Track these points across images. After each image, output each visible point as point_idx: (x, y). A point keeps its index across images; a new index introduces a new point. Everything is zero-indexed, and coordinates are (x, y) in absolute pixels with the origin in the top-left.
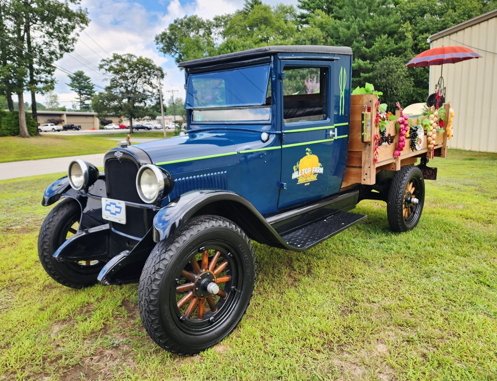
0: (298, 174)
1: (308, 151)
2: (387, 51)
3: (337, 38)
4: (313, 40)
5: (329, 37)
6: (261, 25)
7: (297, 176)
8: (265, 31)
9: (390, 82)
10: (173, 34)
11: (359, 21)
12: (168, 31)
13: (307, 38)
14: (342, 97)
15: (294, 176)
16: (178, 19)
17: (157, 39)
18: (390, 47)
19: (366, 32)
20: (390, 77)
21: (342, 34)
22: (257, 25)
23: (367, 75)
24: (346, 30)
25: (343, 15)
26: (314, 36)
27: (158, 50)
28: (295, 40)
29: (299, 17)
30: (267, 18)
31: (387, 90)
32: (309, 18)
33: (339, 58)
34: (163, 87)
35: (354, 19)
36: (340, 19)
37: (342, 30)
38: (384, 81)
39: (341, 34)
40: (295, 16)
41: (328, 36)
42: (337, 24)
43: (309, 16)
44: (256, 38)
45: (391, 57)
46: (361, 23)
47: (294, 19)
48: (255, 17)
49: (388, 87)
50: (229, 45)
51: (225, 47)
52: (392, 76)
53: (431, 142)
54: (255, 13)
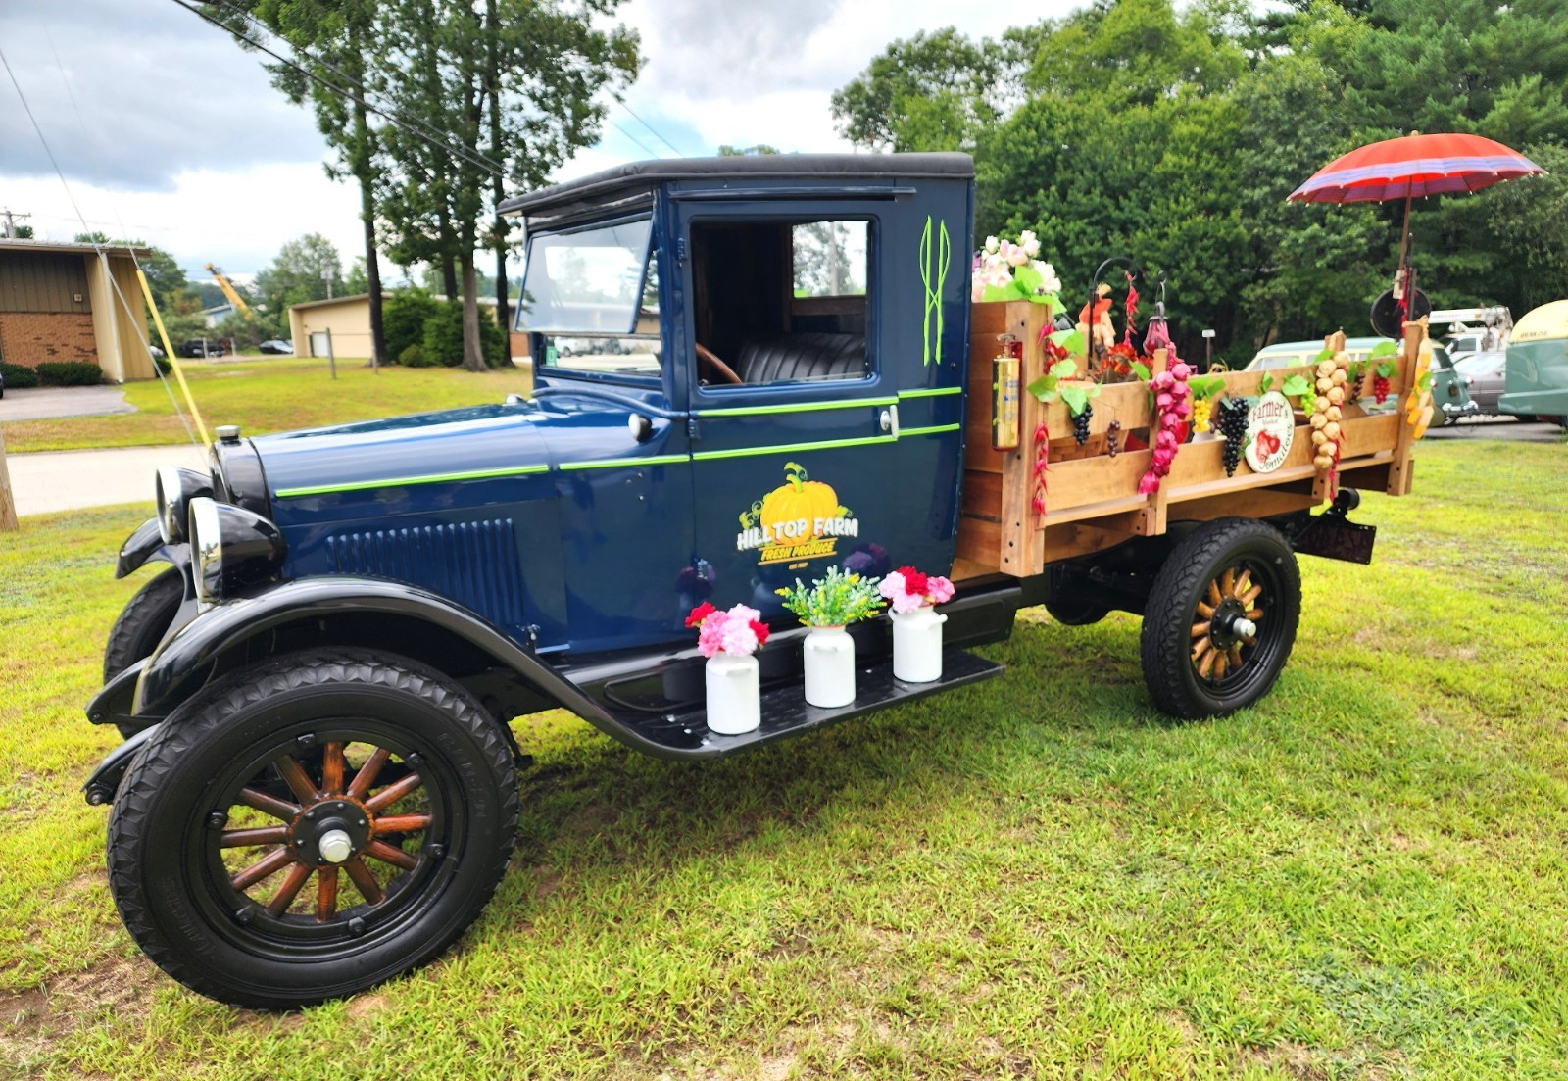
0: (761, 536)
1: (792, 472)
2: (1539, 126)
3: (1374, 88)
4: (1294, 94)
5: (1349, 85)
6: (1137, 54)
7: (757, 542)
8: (1148, 71)
9: (1536, 226)
10: (880, 88)
11: (1450, 33)
12: (869, 79)
13: (1275, 88)
14: (934, 309)
15: (746, 540)
16: (899, 41)
17: (838, 101)
18: (1548, 115)
19: (1471, 67)
20: (1538, 209)
21: (1390, 73)
22: (1125, 54)
23: (1461, 203)
24: (1404, 61)
25: (1402, 15)
26: (1297, 83)
27: (837, 134)
28: (1238, 97)
29: (1261, 23)
30: (1157, 30)
31: (1526, 253)
32: (1291, 28)
33: (914, 191)
34: (848, 237)
35: (1436, 25)
36: (1392, 26)
37: (1393, 61)
38: (1517, 221)
39: (1388, 74)
40: (1248, 21)
41: (1344, 82)
42: (1379, 43)
43: (1291, 20)
44: (1119, 94)
45: (1549, 147)
46: (1459, 38)
47: (1245, 31)
48: (1121, 28)
49: (1529, 241)
50: (1035, 116)
51: (1023, 123)
52: (1544, 207)
53: (1321, 449)
54: (1121, 16)
